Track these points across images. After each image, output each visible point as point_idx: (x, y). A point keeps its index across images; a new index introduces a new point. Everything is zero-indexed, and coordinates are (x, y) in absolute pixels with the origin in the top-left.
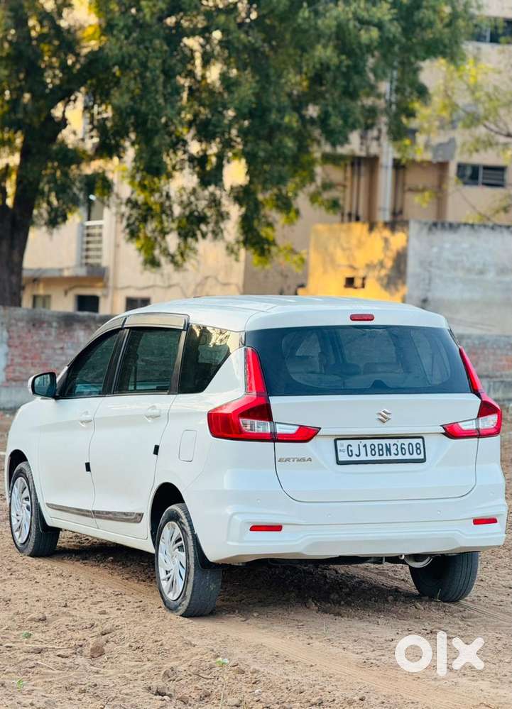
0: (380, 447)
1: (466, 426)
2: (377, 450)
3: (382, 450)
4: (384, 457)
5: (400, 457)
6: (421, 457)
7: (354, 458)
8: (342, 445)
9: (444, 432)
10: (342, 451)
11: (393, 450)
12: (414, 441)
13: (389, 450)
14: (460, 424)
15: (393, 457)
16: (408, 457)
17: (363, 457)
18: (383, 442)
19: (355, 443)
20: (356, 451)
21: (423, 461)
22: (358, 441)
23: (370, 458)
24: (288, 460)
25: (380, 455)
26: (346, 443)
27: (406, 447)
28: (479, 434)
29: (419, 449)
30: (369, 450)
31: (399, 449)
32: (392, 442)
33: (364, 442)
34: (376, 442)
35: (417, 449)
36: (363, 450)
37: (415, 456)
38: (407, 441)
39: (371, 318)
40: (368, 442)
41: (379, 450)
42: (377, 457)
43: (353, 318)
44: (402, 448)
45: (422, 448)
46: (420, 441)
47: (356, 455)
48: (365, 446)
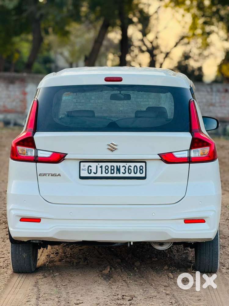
0: (113, 168)
1: (178, 155)
2: (109, 170)
3: (113, 170)
4: (115, 175)
5: (127, 175)
6: (143, 175)
7: (92, 175)
8: (85, 165)
9: (161, 158)
10: (83, 170)
11: (122, 170)
12: (138, 165)
13: (118, 170)
14: (174, 154)
15: (121, 175)
16: (133, 175)
17: (99, 174)
18: (115, 164)
19: (94, 165)
20: (94, 170)
21: (144, 178)
22: (97, 164)
23: (104, 175)
24: (45, 175)
25: (111, 173)
26: (88, 164)
27: (132, 168)
28: (189, 160)
29: (142, 170)
30: (104, 170)
31: (127, 170)
32: (122, 164)
33: (101, 164)
34: (109, 164)
35: (140, 169)
36: (99, 169)
37: (138, 175)
38: (133, 165)
39: (120, 79)
40: (104, 164)
41: (111, 170)
42: (109, 175)
43: (107, 79)
44: (129, 169)
45: (144, 170)
46: (143, 164)
47: (94, 173)
48: (101, 167)
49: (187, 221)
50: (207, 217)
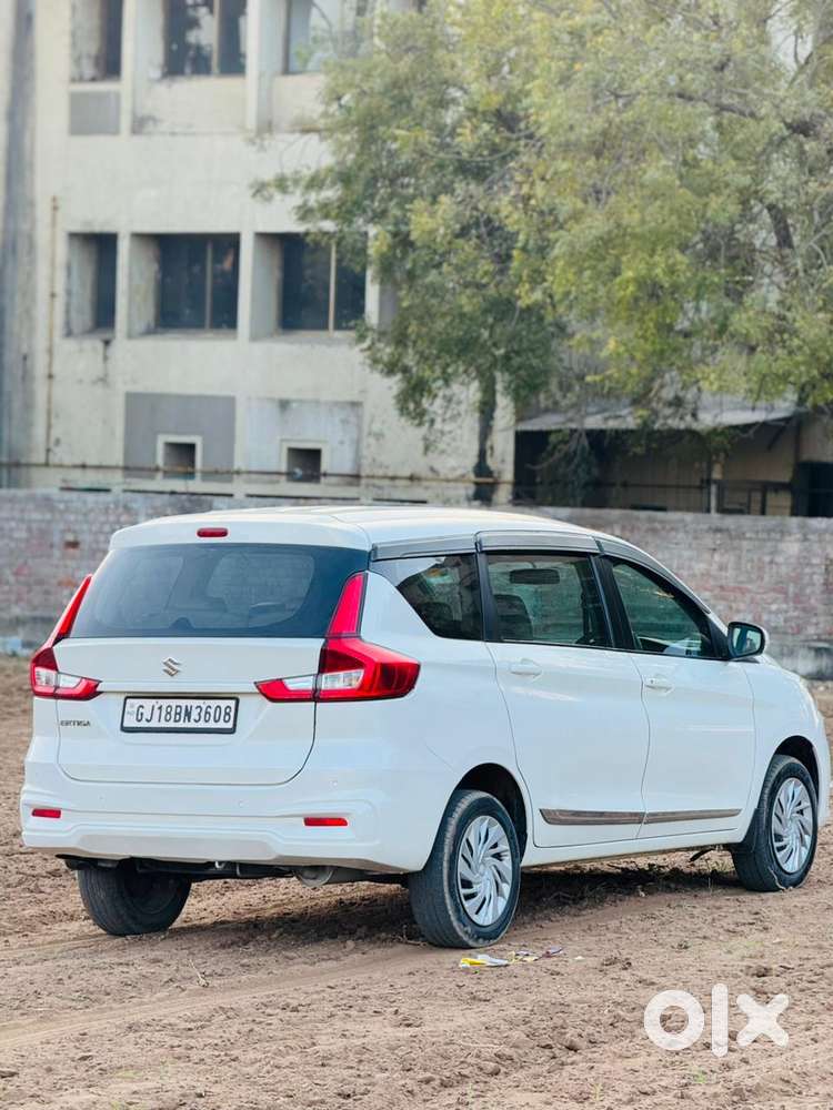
0: (179, 710)
1: (292, 685)
2: (173, 713)
3: (180, 714)
4: (181, 725)
5: (202, 725)
6: (230, 725)
7: (144, 724)
8: (133, 704)
9: (258, 691)
10: (129, 713)
11: (194, 715)
12: (223, 704)
13: (188, 714)
14: (287, 682)
15: (192, 725)
16: (212, 725)
17: (154, 724)
18: (183, 703)
19: (148, 703)
20: (147, 715)
21: (232, 731)
22: (154, 701)
23: (163, 724)
24: (67, 723)
25: (176, 721)
26: (138, 702)
27: (212, 711)
28: (316, 696)
29: (229, 714)
30: (164, 713)
31: (203, 714)
32: (195, 703)
33: (161, 702)
34: (174, 703)
35: (227, 714)
36: (157, 712)
37: (221, 725)
38: (213, 703)
39: (223, 533)
40: (164, 703)
41: (176, 714)
42: (172, 724)
43: (202, 534)
44: (206, 713)
45: (232, 714)
46: (232, 703)
47: (147, 720)
48: (160, 708)
49: (310, 822)
50: (348, 814)
